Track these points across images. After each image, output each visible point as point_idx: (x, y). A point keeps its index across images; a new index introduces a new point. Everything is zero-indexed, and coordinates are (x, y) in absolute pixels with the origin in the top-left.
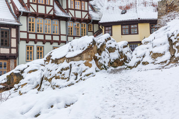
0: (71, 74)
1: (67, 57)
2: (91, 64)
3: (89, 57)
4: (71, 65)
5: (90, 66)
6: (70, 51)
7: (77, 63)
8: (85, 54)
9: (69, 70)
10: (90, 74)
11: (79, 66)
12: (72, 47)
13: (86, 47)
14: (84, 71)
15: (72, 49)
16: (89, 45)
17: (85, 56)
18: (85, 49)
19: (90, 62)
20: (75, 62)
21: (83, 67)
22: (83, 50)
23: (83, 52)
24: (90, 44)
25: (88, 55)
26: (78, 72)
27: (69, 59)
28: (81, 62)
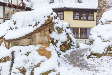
0: (14, 70)
1: (6, 38)
2: (50, 52)
3: (46, 39)
4: (13, 53)
5: (48, 55)
6: (11, 29)
7: (25, 49)
8: (38, 34)
9: (9, 63)
10: (50, 71)
11: (27, 54)
12: (15, 23)
13: (43, 22)
14: (38, 66)
15: (14, 26)
16: (47, 18)
17: (38, 37)
18: (39, 25)
19: (48, 49)
20: (21, 48)
21: (36, 57)
22: (35, 28)
23: (36, 31)
24: (49, 17)
25: (44, 35)
26: (27, 66)
27: (10, 41)
28: (31, 48)
